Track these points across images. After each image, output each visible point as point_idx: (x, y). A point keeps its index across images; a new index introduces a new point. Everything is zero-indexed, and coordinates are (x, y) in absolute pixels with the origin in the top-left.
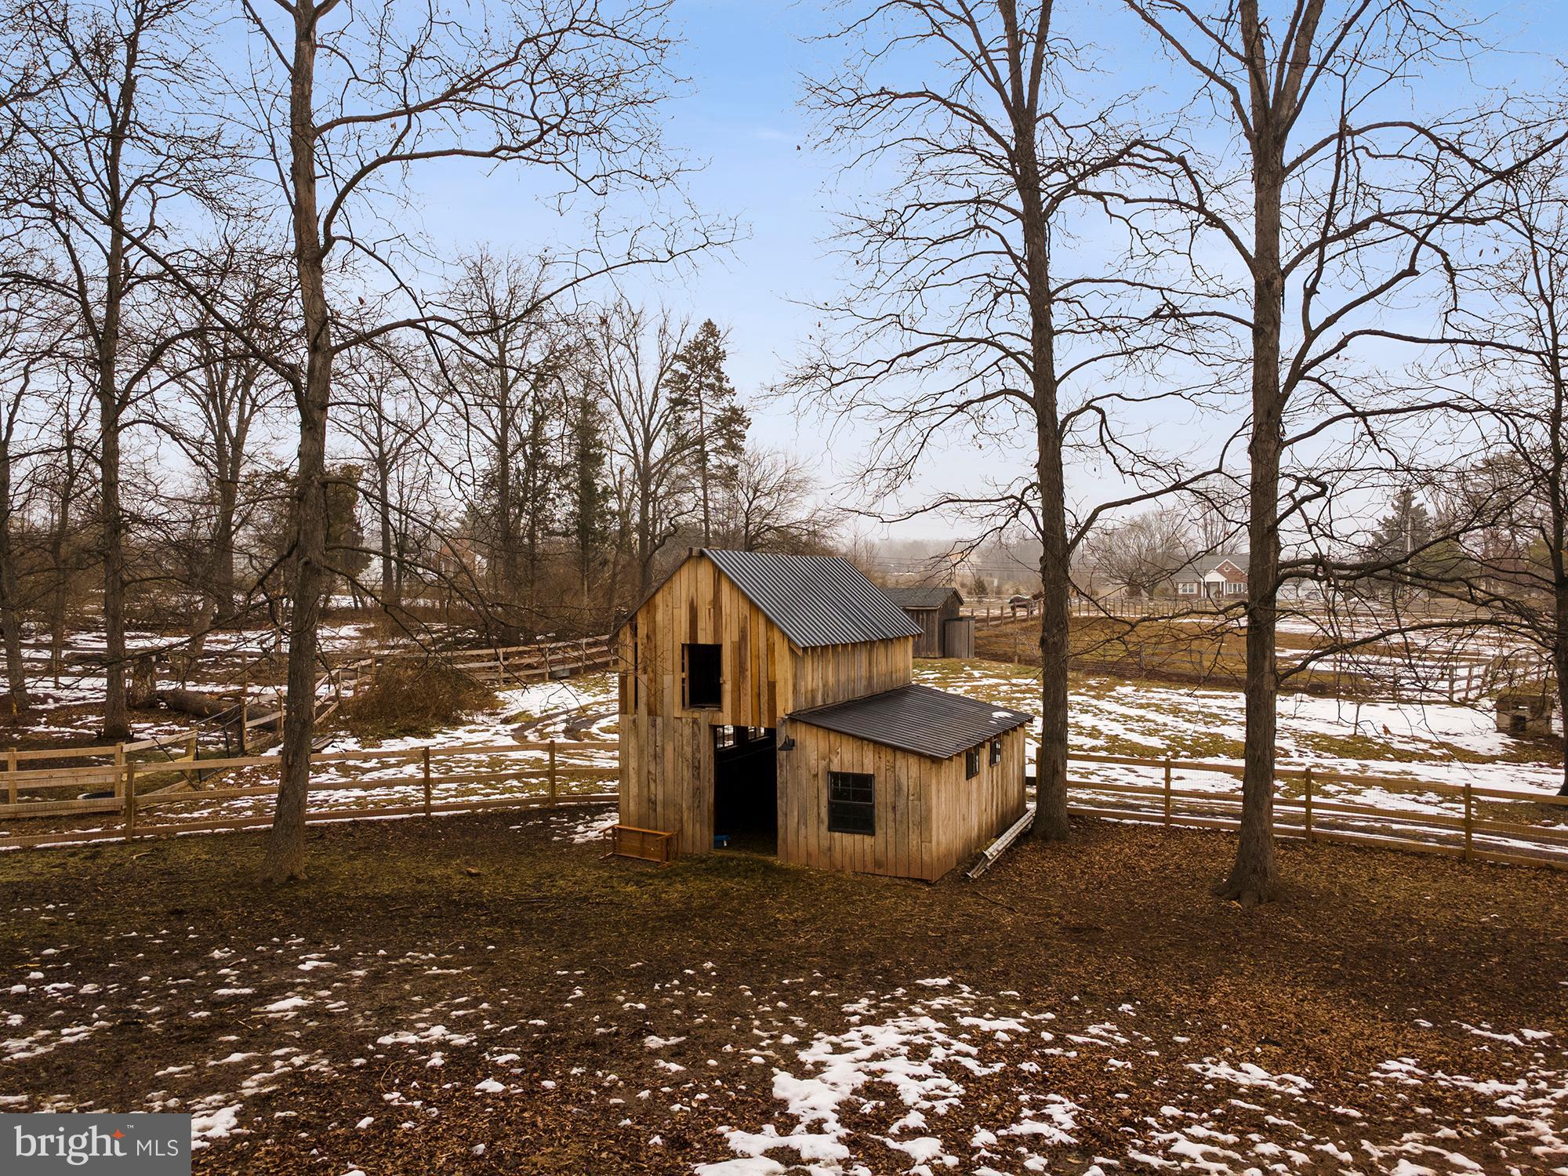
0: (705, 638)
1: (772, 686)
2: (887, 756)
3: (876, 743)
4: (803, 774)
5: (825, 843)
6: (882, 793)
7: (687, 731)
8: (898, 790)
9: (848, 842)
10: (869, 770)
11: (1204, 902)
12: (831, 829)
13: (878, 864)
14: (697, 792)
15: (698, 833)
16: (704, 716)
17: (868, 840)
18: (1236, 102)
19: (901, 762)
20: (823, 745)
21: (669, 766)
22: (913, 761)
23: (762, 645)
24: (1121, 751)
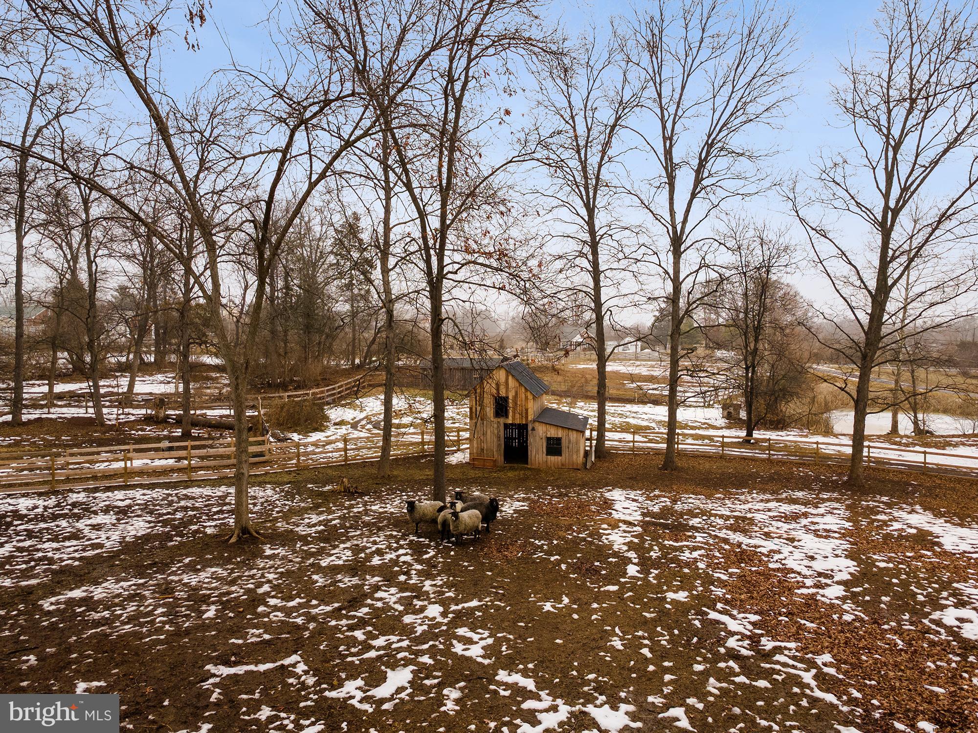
0: (503, 393)
1: (527, 410)
2: (566, 431)
3: (562, 427)
4: (537, 438)
5: (545, 459)
6: (564, 443)
7: (495, 426)
8: (570, 441)
9: (553, 459)
10: (560, 436)
11: (657, 471)
12: (547, 455)
13: (563, 465)
14: (499, 445)
15: (499, 457)
16: (502, 420)
17: (560, 458)
18: (668, 231)
19: (570, 433)
20: (544, 429)
21: (489, 437)
22: (574, 432)
23: (523, 396)
24: (625, 428)
